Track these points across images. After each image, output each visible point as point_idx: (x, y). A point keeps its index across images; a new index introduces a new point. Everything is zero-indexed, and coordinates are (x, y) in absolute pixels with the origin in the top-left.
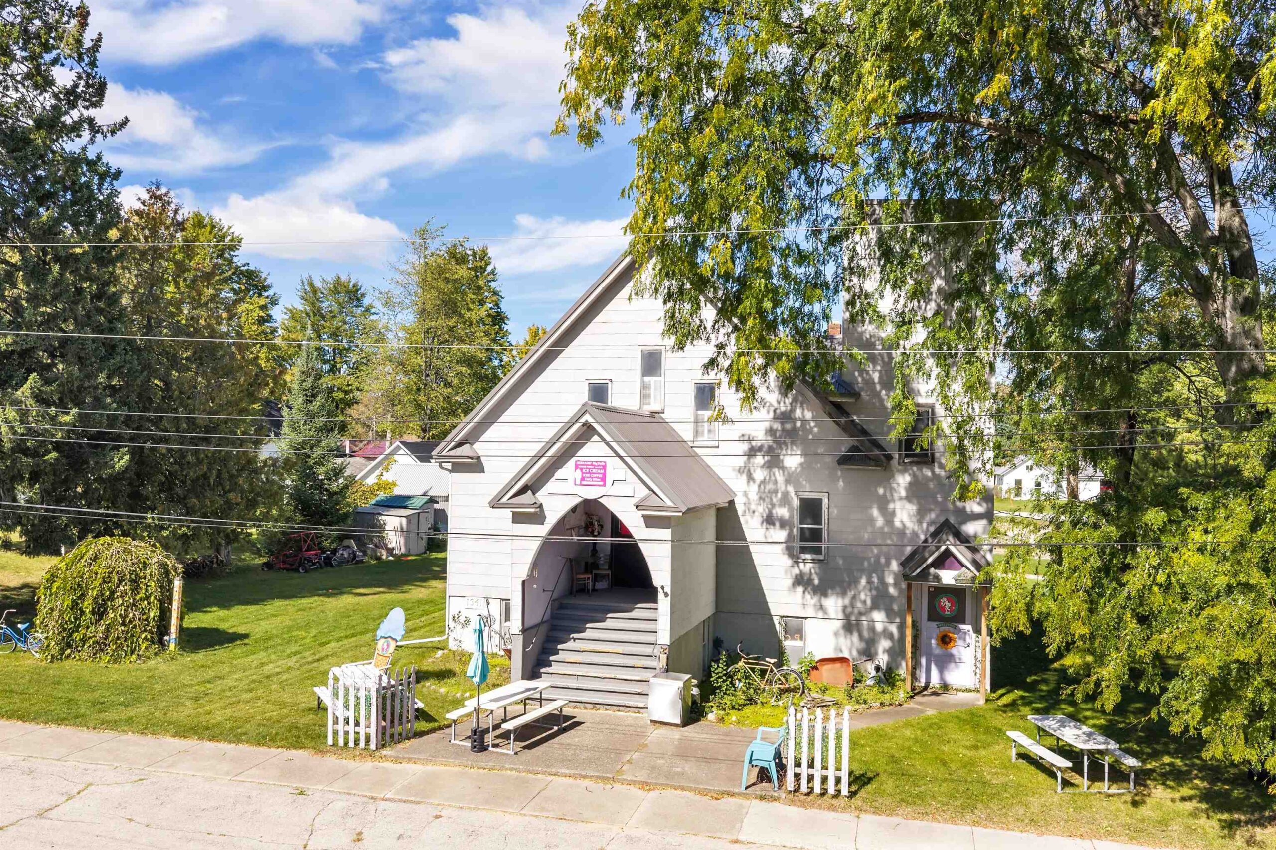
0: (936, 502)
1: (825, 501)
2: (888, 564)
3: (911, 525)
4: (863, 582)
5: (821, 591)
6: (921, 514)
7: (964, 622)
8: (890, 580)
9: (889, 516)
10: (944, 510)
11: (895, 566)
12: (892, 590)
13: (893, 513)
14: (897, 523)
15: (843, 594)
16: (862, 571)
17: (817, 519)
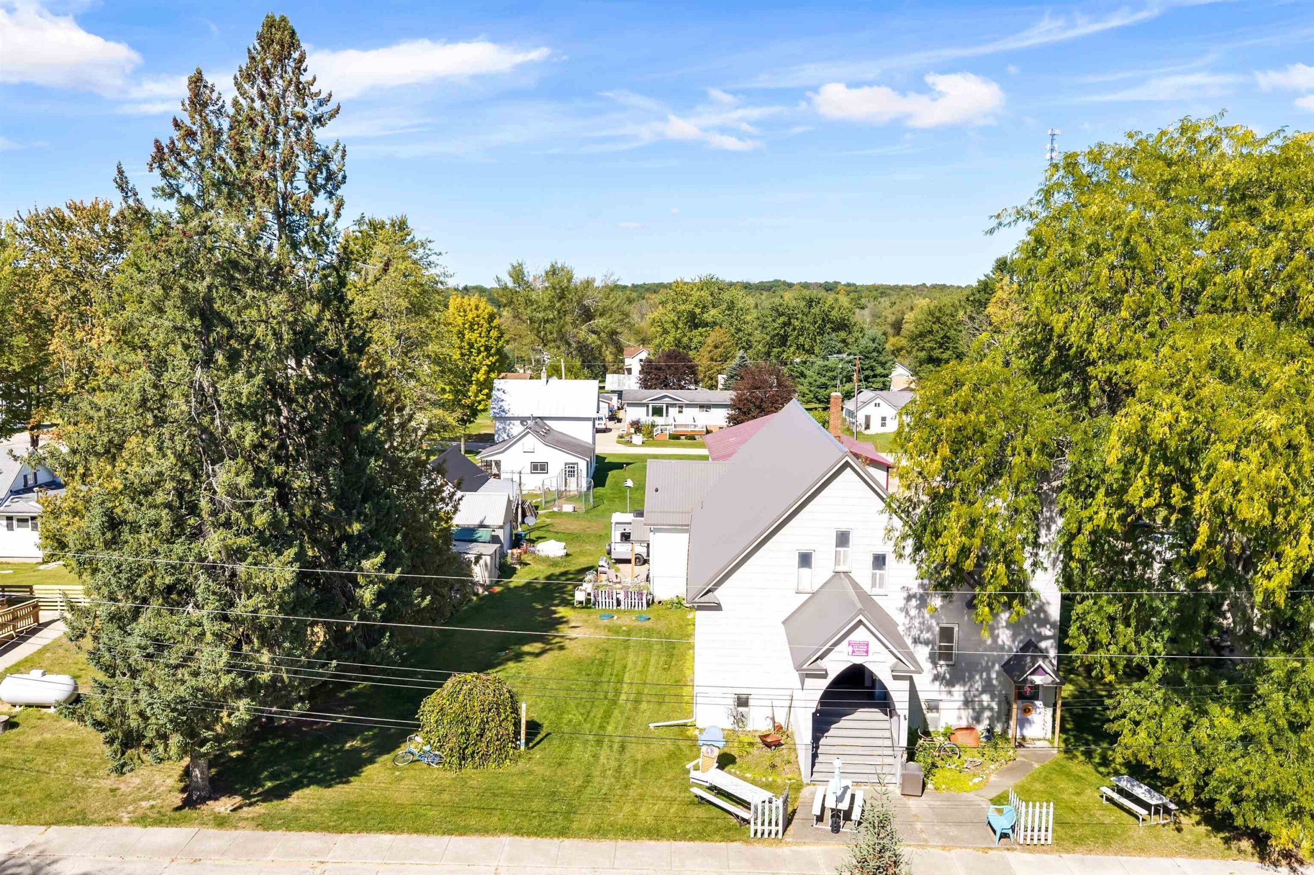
0: (1024, 629)
1: (956, 629)
2: (993, 666)
3: (1008, 643)
4: (977, 677)
5: (950, 683)
6: (1014, 637)
7: (1037, 699)
8: (994, 676)
9: (995, 638)
10: (1028, 634)
11: (997, 667)
12: (994, 682)
13: (998, 636)
14: (1000, 642)
15: (964, 685)
16: (977, 671)
17: (951, 640)
